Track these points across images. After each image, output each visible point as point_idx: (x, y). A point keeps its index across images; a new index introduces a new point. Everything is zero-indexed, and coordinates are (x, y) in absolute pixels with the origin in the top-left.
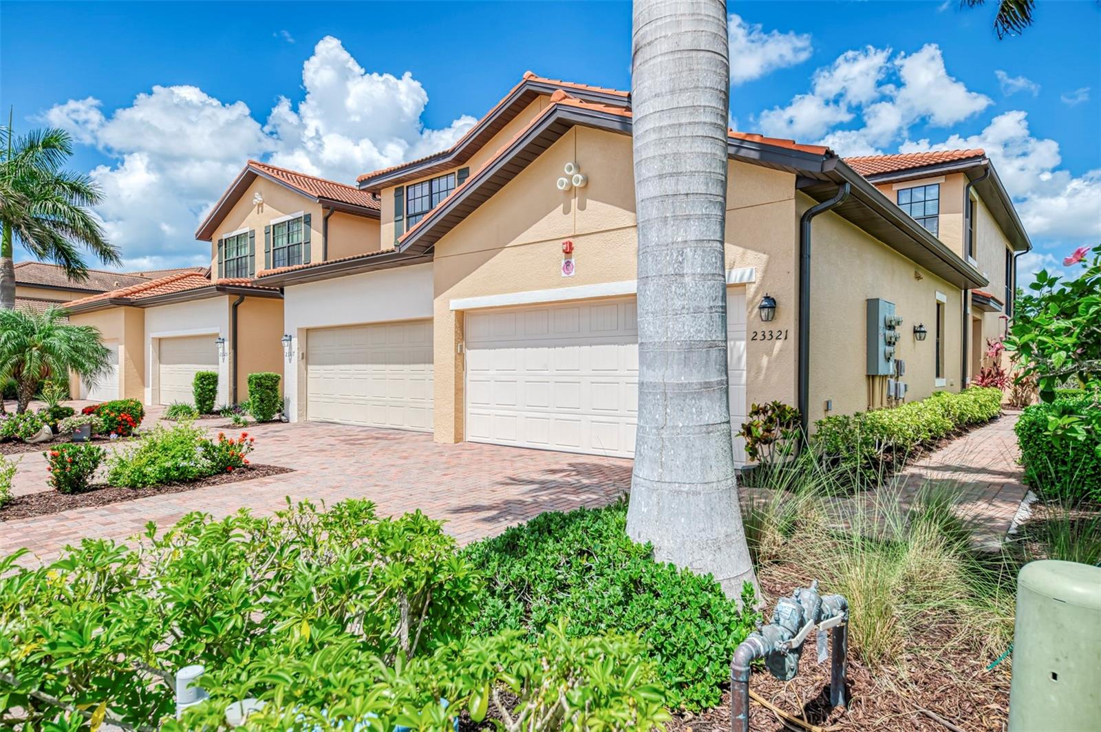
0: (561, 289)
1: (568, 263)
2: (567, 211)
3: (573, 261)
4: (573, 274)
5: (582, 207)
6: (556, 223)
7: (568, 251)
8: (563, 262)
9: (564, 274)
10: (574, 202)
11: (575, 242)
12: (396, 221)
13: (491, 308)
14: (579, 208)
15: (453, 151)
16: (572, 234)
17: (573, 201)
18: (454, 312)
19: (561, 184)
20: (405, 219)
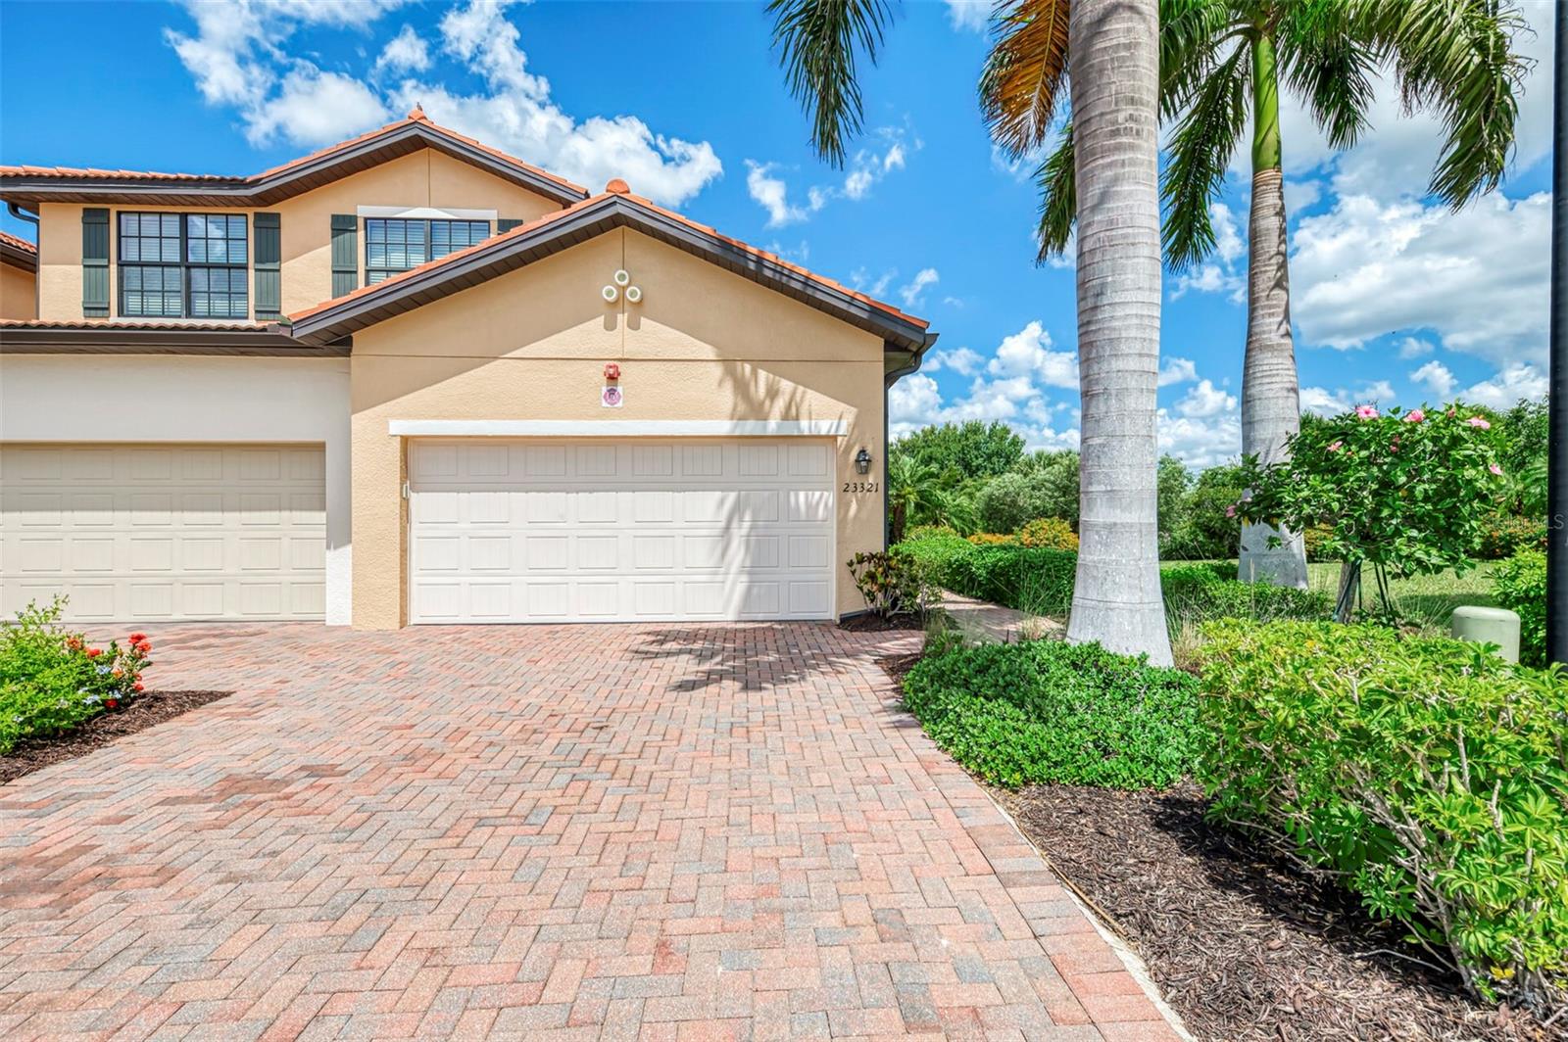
0: (603, 422)
1: (612, 392)
2: (610, 326)
3: (620, 389)
4: (620, 404)
5: (634, 325)
6: (591, 337)
7: (612, 378)
8: (604, 389)
9: (604, 404)
10: (622, 319)
11: (623, 367)
12: (85, 266)
13: (470, 437)
14: (629, 326)
15: (256, 183)
16: (620, 356)
17: (620, 316)
18: (399, 439)
19: (608, 292)
20: (114, 268)
